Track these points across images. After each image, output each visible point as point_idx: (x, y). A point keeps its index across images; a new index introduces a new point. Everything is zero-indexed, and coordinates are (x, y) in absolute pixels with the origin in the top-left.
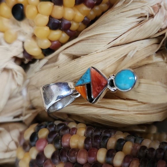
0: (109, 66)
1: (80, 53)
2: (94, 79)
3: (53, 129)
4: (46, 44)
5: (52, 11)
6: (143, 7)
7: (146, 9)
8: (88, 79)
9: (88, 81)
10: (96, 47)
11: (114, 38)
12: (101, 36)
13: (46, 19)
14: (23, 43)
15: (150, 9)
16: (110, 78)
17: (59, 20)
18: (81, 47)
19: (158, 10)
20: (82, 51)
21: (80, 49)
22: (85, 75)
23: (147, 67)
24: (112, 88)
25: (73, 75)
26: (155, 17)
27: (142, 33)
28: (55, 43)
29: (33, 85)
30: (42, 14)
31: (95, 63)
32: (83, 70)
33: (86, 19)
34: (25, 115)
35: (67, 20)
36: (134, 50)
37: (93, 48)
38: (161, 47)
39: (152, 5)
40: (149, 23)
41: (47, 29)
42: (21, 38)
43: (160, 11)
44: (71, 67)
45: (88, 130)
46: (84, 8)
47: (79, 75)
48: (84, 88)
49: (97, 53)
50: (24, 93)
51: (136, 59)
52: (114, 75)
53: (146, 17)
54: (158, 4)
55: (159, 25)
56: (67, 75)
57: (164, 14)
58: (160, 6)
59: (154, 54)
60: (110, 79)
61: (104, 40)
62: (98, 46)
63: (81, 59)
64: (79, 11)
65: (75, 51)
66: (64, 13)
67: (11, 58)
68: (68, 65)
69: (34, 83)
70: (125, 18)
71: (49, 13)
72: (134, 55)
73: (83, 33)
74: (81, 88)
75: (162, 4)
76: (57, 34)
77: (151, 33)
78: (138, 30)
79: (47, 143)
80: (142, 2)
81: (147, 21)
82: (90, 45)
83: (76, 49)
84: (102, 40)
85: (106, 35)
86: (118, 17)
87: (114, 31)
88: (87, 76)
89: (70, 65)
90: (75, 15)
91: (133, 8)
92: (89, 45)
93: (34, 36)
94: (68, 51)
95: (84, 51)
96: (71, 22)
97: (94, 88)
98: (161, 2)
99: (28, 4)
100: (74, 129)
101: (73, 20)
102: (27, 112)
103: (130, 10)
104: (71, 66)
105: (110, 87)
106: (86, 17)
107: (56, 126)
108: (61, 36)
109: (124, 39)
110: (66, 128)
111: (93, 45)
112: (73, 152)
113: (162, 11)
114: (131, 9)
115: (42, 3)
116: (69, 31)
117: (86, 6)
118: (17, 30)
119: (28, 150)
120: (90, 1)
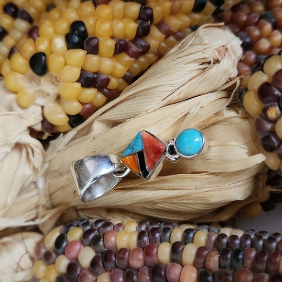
0: (165, 129)
1: (123, 116)
2: (148, 145)
3: (88, 228)
4: (75, 108)
5: (85, 62)
6: (204, 51)
7: (209, 53)
8: (139, 146)
9: (139, 148)
10: (146, 106)
11: (170, 91)
12: (153, 90)
13: (77, 73)
14: (43, 107)
15: (213, 52)
16: (169, 143)
17: (94, 73)
18: (126, 108)
19: (224, 54)
20: (127, 114)
21: (124, 111)
22: (135, 141)
23: (216, 126)
24: (172, 156)
25: (116, 146)
26: (221, 63)
27: (206, 83)
28: (88, 106)
29: (55, 171)
30: (72, 66)
31: (146, 126)
32: (130, 137)
33: (128, 74)
34: (43, 217)
35: (104, 74)
36: (198, 105)
37: (142, 107)
38: (232, 101)
39: (216, 47)
40: (215, 70)
41: (78, 85)
42: (40, 101)
43: (226, 55)
44: (112, 136)
45: (140, 224)
46: (126, 58)
47: (125, 146)
48: (134, 158)
49: (148, 113)
50: (41, 184)
51: (202, 117)
52: (173, 140)
53: (209, 63)
54: (223, 46)
55: (226, 72)
56: (106, 148)
57: (233, 59)
58: (227, 49)
59: (225, 109)
60: (169, 145)
61: (156, 94)
62: (149, 103)
63: (126, 124)
64: (120, 62)
65: (117, 115)
67: (27, 128)
68: (107, 134)
69: (56, 167)
70: (183, 65)
71: (81, 64)
72: (197, 112)
73: (125, 92)
74: (129, 158)
75: (229, 46)
76: (91, 94)
77: (217, 84)
78: (200, 80)
79: (82, 247)
80: (203, 45)
81: (211, 68)
82: (138, 103)
83: (118, 112)
84: (154, 96)
85: (160, 88)
86: (173, 64)
87: (170, 82)
88: (138, 142)
89: (110, 134)
90: (115, 67)
91: (193, 52)
92: (136, 104)
93: (58, 98)
94: (107, 116)
95: (129, 113)
96: (110, 76)
97: (148, 156)
98: (227, 44)
99: (52, 53)
100: (119, 225)
101: (112, 74)
102: (44, 213)
103: (188, 55)
104: (112, 134)
105: (170, 155)
106: (128, 71)
107: (92, 223)
108: (96, 97)
109: (184, 91)
110: (108, 224)
111: (142, 103)
112: (122, 253)
113: (229, 54)
114: (190, 52)
115: (71, 51)
116: (105, 90)
117: (129, 55)
118: (36, 89)
119: (53, 262)
120: (134, 48)
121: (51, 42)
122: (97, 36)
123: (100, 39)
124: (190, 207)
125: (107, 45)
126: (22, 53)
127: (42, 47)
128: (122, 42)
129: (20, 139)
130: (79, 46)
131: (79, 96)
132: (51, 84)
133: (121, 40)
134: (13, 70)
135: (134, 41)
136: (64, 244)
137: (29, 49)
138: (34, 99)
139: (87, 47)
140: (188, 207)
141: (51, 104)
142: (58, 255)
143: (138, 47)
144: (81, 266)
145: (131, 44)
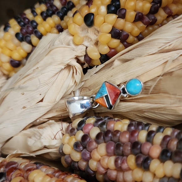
1: (133, 57)
3: (100, 118)
4: (105, 50)
10: (148, 50)
14: (87, 47)
17: (120, 30)
28: (113, 50)
30: (108, 23)
35: (126, 31)
41: (110, 35)
42: (86, 43)
46: (141, 25)
60: (121, 88)
65: (129, 56)
66: (124, 25)
67: (75, 57)
76: (116, 42)
79: (94, 127)
83: (131, 54)
85: (159, 40)
87: (165, 37)
90: (133, 29)
92: (142, 49)
93: (97, 44)
94: (123, 57)
96: (129, 34)
97: (111, 97)
99: (98, 14)
101: (131, 33)
108: (118, 46)
115: (109, 15)
116: (125, 43)
117: (143, 23)
118: (85, 35)
119: (75, 134)
120: (147, 19)
121: (98, 8)
122: (125, 8)
123: (127, 10)
124: (165, 117)
125: (131, 15)
126: (81, 13)
127: (93, 10)
128: (140, 14)
129: (70, 62)
130: (114, 12)
131: (109, 42)
132: (94, 34)
133: (139, 13)
134: (74, 22)
135: (147, 15)
136: (83, 125)
137: (86, 11)
138: (83, 41)
139: (119, 13)
140: (164, 117)
141: (92, 46)
142: (78, 130)
143: (150, 19)
144: (90, 137)
145: (146, 17)
